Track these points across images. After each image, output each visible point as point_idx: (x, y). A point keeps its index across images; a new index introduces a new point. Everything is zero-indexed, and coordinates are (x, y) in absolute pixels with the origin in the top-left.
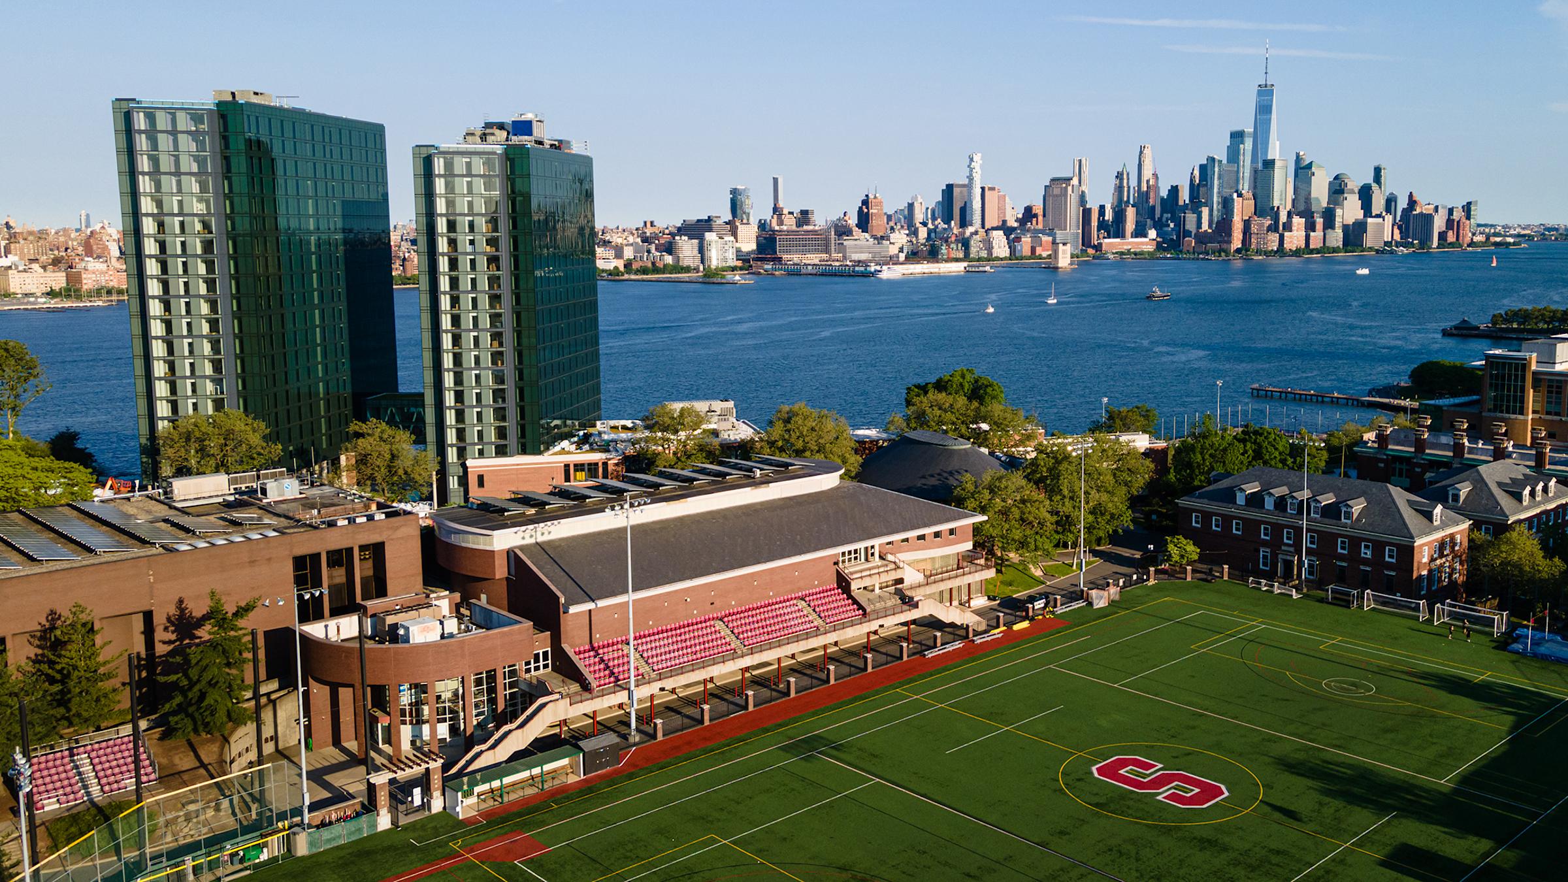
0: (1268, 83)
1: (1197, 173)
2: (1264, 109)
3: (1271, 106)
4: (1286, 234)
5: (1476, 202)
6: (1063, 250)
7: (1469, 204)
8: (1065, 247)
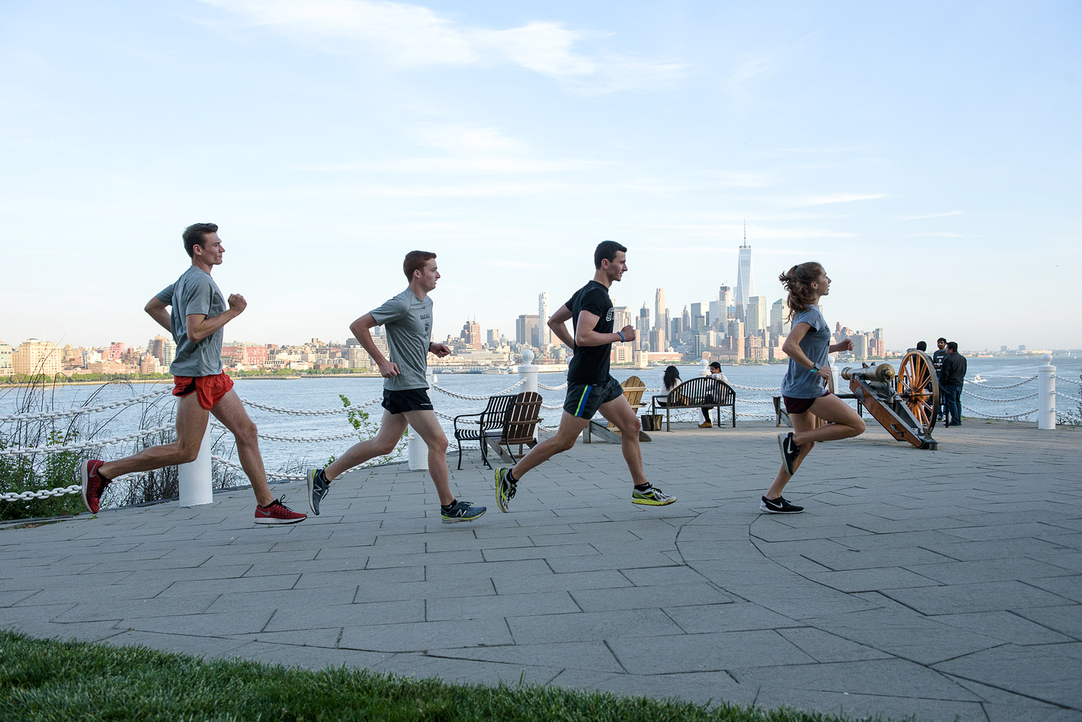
0: (746, 245)
1: (689, 310)
2: (744, 263)
3: (749, 261)
4: (775, 348)
5: (882, 329)
6: (643, 356)
7: (878, 330)
8: (644, 354)
